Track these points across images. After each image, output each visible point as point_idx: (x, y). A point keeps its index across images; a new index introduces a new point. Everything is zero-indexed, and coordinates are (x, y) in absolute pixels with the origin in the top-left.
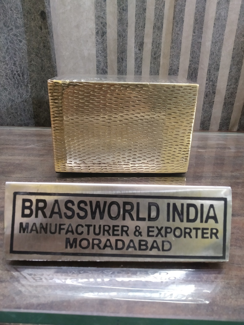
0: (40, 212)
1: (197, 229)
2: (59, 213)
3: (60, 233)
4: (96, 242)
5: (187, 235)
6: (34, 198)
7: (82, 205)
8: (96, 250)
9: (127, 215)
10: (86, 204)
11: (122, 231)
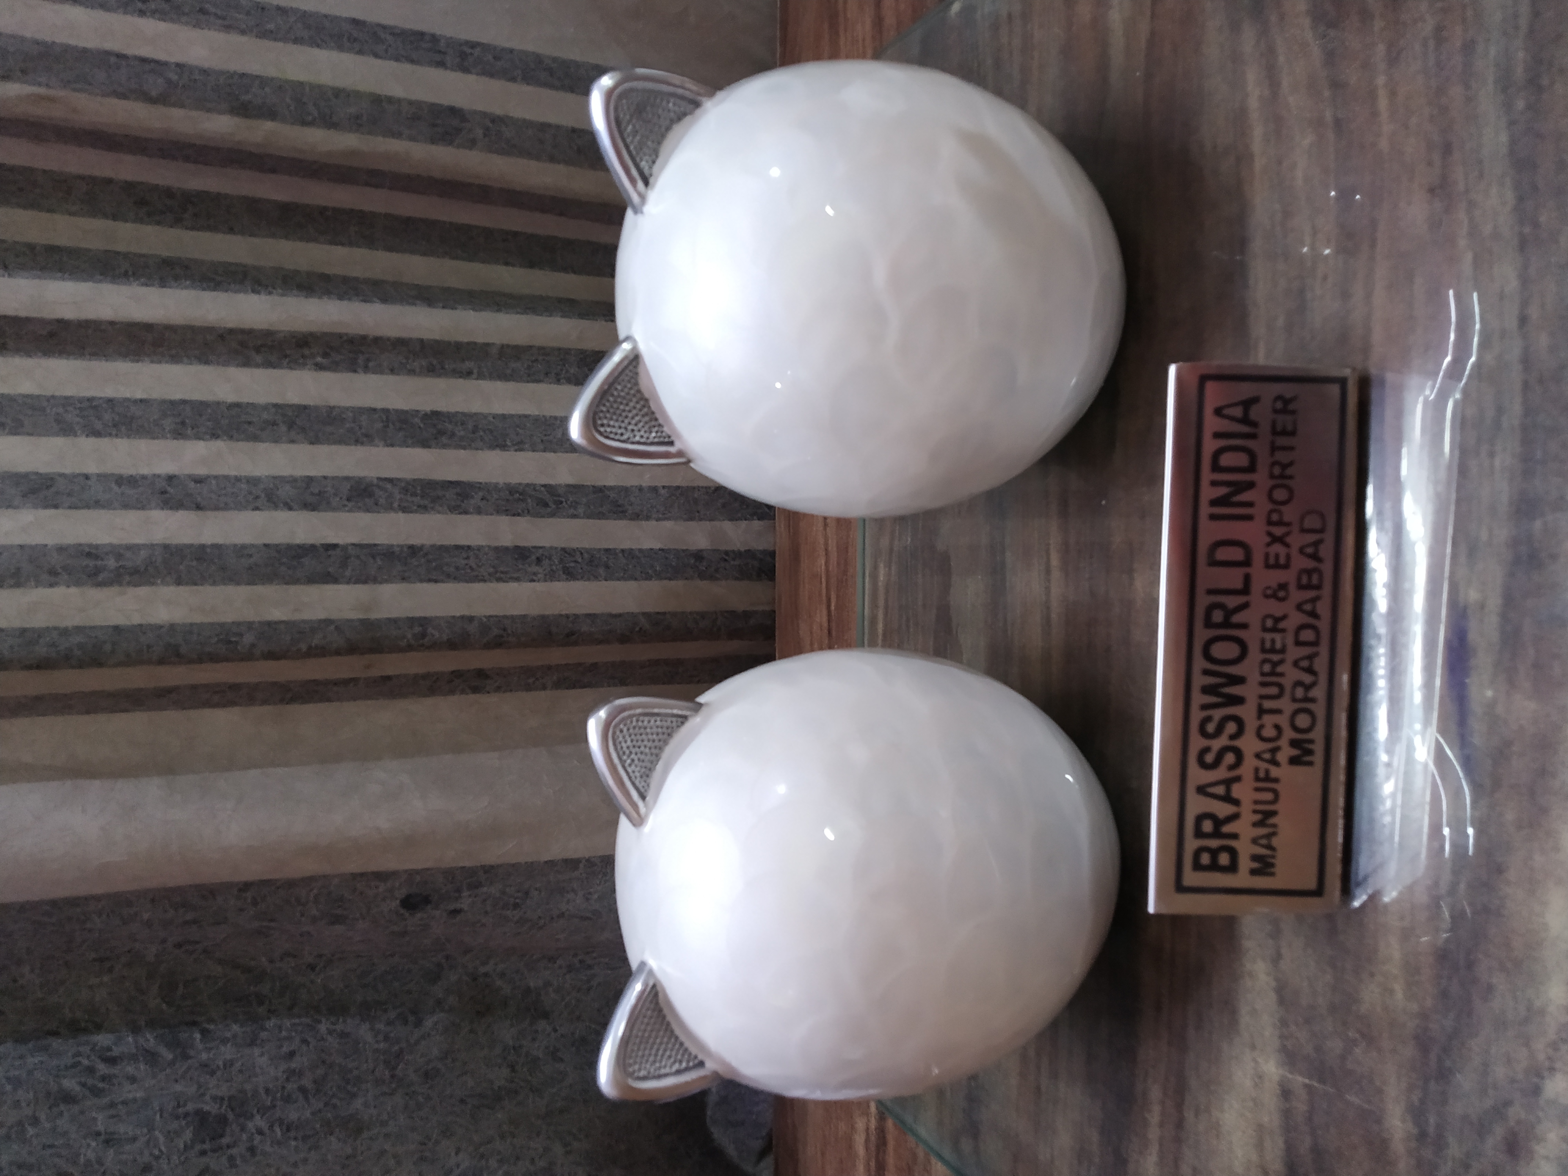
0: (1226, 829)
1: (1274, 449)
2: (1228, 783)
3: (1276, 780)
4: (1300, 692)
5: (1288, 472)
6: (1191, 844)
7: (1211, 728)
8: (1318, 693)
9: (1237, 618)
10: (1208, 719)
11: (1274, 630)
